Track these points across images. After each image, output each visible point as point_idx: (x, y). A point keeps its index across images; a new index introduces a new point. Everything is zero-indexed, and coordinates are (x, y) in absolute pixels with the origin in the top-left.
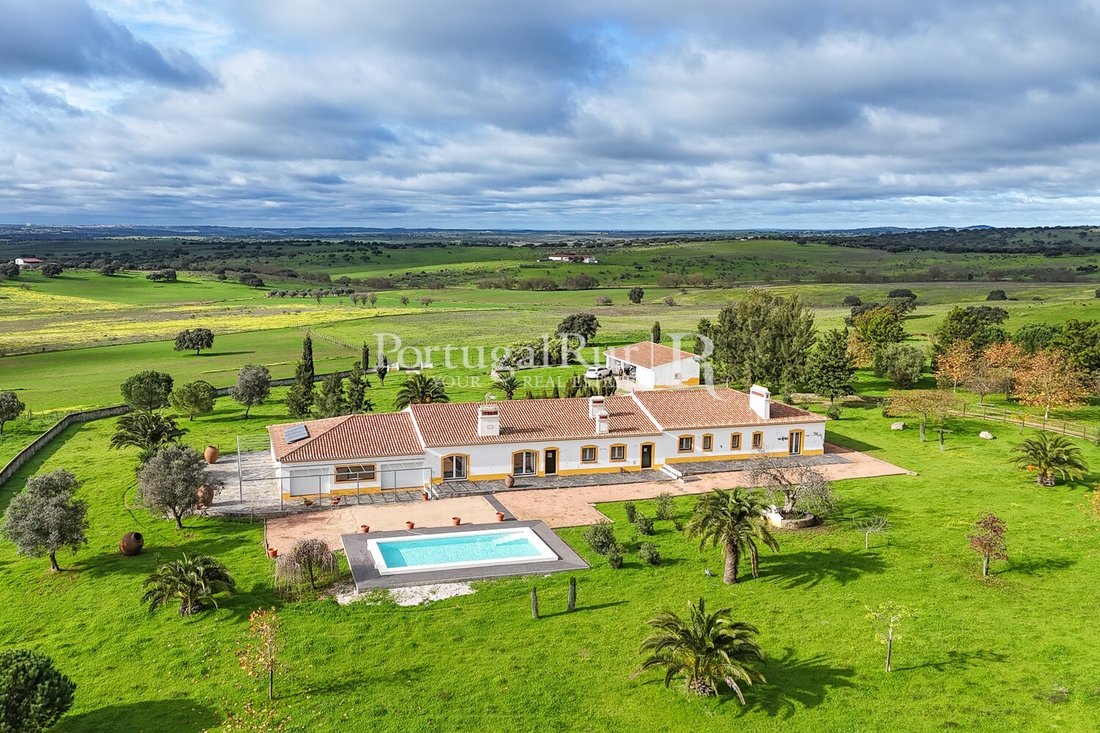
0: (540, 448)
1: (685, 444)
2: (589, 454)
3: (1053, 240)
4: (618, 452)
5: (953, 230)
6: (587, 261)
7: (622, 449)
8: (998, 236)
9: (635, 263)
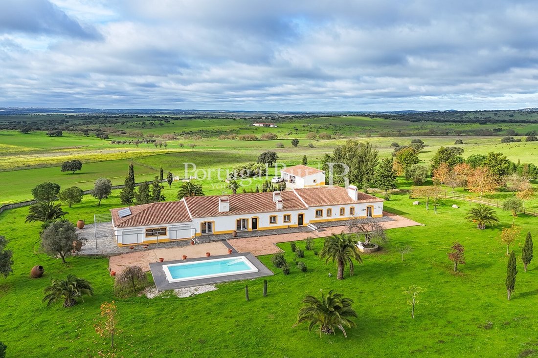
0: (249, 217)
1: (319, 213)
2: (273, 219)
3: (483, 117)
4: (287, 218)
5: (439, 112)
6: (272, 126)
7: (289, 216)
8: (459, 115)
9: (295, 127)
